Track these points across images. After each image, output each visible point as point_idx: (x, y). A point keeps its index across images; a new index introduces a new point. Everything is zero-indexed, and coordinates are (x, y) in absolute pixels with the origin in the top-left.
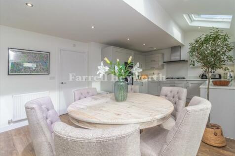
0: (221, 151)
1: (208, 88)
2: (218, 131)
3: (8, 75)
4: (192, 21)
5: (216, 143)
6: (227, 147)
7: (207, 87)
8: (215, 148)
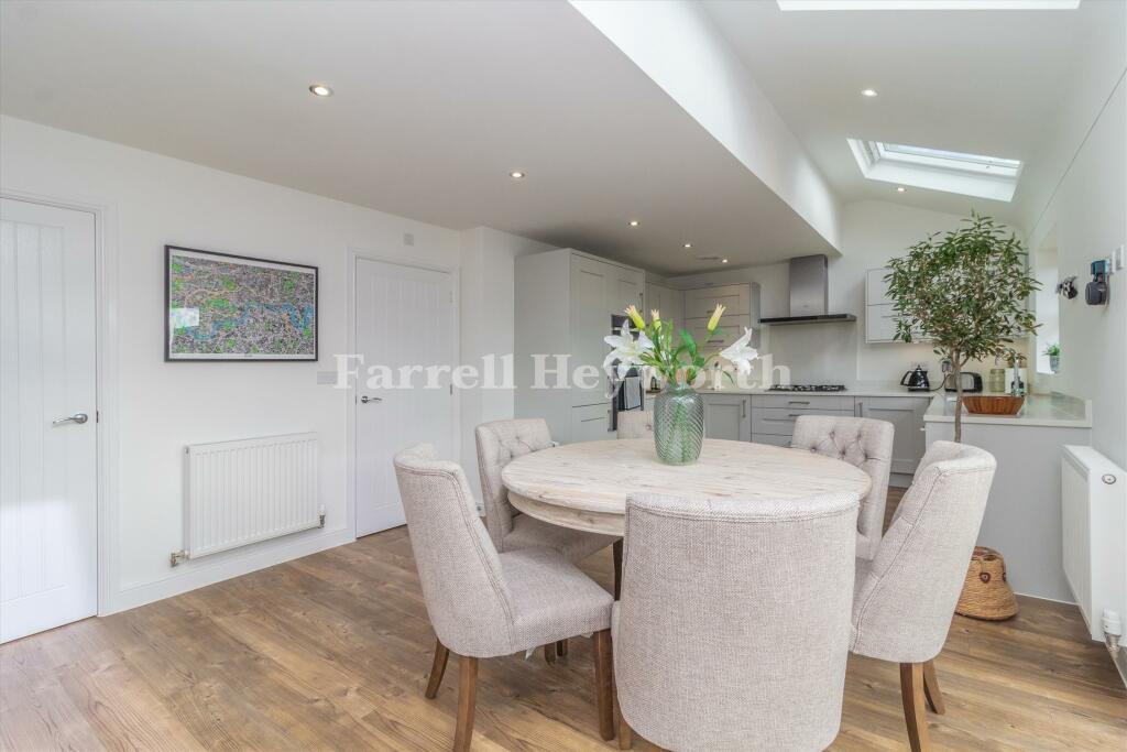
0: (1004, 630)
1: (958, 423)
2: (990, 566)
3: (167, 359)
4: (873, 162)
5: (986, 608)
6: (1021, 619)
7: (953, 419)
8: (984, 625)
